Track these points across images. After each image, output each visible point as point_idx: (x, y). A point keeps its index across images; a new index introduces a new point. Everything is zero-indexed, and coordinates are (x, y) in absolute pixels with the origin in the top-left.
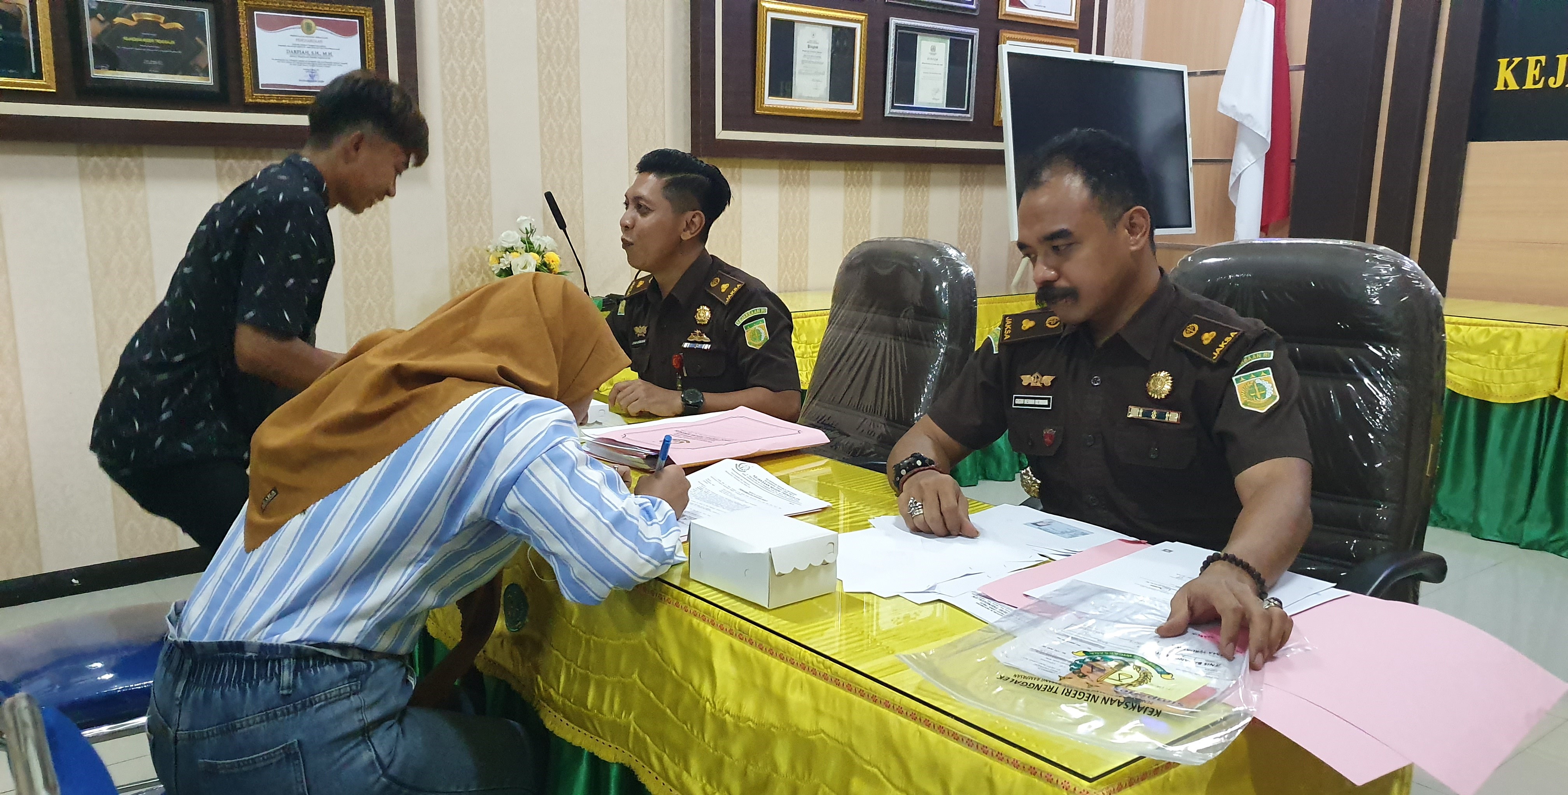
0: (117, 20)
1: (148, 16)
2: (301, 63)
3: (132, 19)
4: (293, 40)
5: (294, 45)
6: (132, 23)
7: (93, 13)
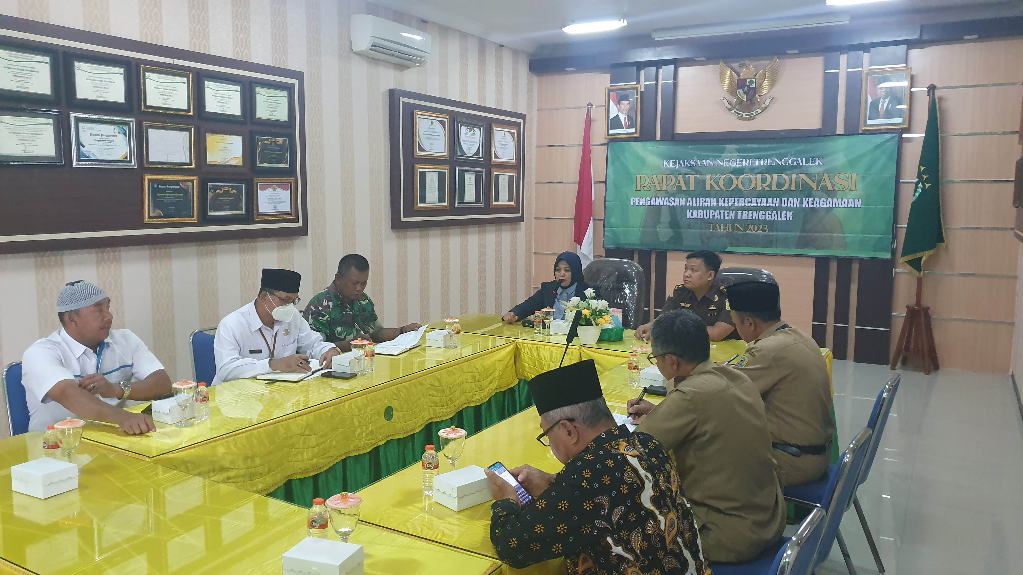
0: (217, 191)
1: (226, 189)
2: (272, 203)
3: (221, 190)
4: (270, 194)
5: (271, 196)
6: (221, 192)
7: (210, 189)
